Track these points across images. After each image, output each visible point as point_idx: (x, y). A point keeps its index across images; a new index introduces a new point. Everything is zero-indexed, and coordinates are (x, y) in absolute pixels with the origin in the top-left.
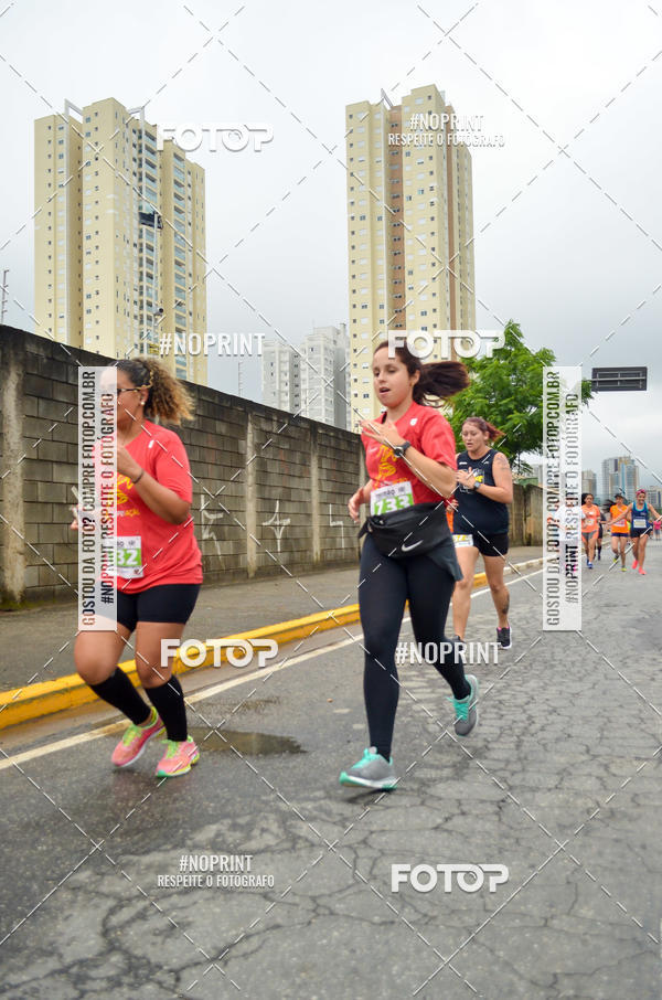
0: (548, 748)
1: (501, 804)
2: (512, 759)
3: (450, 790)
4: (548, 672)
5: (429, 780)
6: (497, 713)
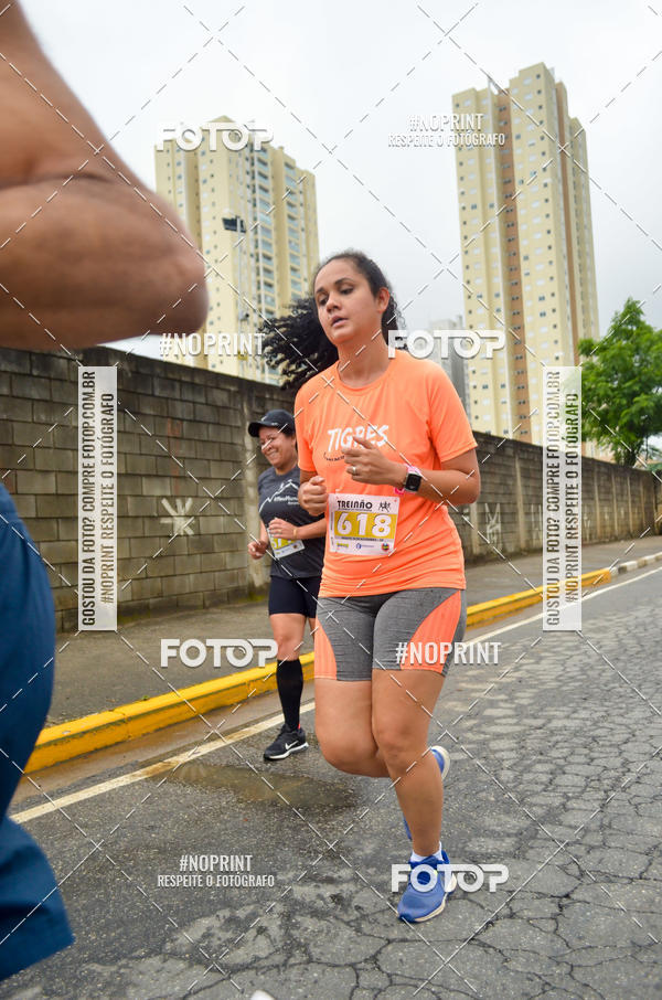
0: (641, 812)
1: (564, 900)
2: (593, 826)
6: (586, 755)
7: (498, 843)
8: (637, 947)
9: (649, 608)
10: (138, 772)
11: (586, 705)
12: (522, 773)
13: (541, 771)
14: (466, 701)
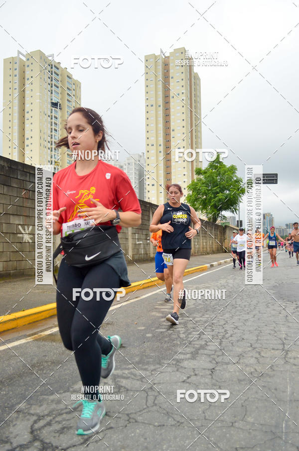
0: (234, 345)
1: (213, 370)
2: (218, 350)
3: (190, 364)
4: (234, 310)
5: (180, 360)
6: (211, 329)
7: (185, 356)
8: (240, 381)
9: (225, 280)
10: (28, 338)
11: (207, 313)
12: (188, 335)
13: (195, 335)
14: (159, 312)
